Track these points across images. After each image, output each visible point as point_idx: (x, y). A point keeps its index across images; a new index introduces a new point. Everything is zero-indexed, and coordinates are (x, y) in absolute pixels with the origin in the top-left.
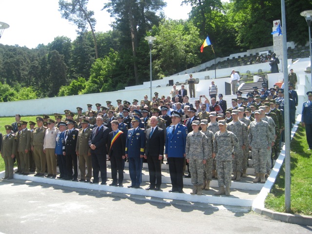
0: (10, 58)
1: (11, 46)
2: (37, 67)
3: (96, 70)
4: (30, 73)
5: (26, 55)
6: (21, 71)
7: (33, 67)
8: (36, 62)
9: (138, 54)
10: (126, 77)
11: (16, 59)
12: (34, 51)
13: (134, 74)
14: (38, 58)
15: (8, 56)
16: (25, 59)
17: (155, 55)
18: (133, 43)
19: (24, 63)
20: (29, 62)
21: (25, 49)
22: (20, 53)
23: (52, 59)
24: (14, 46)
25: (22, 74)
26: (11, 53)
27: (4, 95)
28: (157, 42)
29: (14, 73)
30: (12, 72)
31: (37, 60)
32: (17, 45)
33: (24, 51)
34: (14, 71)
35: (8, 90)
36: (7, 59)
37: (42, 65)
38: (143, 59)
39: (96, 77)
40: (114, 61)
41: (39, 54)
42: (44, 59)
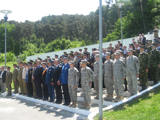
0: (70, 23)
1: (73, 15)
2: (88, 27)
3: (118, 26)
4: (84, 31)
5: (81, 20)
6: (78, 31)
7: (86, 27)
8: (88, 24)
9: (145, 13)
10: (138, 29)
11: (74, 23)
12: (87, 17)
13: (143, 27)
14: (89, 21)
15: (69, 22)
16: (81, 22)
17: (156, 12)
18: (141, 5)
19: (80, 25)
20: (84, 24)
21: (82, 16)
22: (78, 19)
23: (96, 21)
24: (74, 15)
25: (79, 33)
26: (71, 20)
27: (67, 47)
28: (158, 3)
29: (73, 32)
30: (72, 32)
31: (88, 22)
32: (77, 14)
33: (81, 17)
34: (73, 31)
35: (69, 44)
36: (69, 24)
37: (91, 25)
38: (148, 16)
39: (118, 31)
40: (130, 20)
41: (89, 18)
42: (92, 21)
